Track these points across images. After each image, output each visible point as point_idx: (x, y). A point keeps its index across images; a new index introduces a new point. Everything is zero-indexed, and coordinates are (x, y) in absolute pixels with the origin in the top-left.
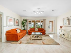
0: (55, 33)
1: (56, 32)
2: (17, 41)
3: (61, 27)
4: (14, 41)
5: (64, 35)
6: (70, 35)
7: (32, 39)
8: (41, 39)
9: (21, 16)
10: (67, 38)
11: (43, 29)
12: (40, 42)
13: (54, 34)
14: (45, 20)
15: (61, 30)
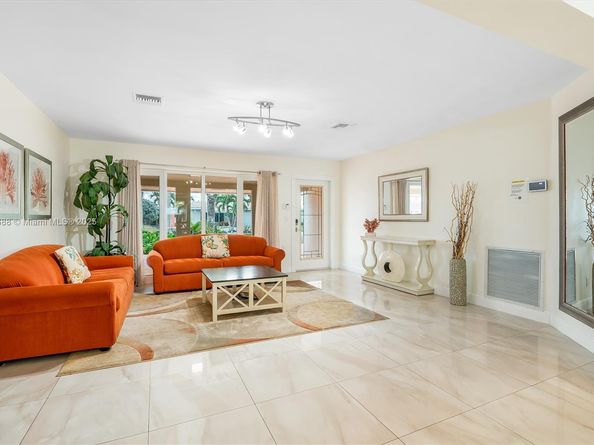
0: (333, 267)
1: (341, 258)
2: (105, 349)
3: (371, 226)
4: (66, 355)
5: (387, 268)
6: (416, 269)
7: (221, 317)
8: (280, 310)
9: (67, 131)
10: (402, 282)
11: (262, 241)
12: (284, 325)
13: (329, 269)
14: (274, 174)
15: (370, 243)
